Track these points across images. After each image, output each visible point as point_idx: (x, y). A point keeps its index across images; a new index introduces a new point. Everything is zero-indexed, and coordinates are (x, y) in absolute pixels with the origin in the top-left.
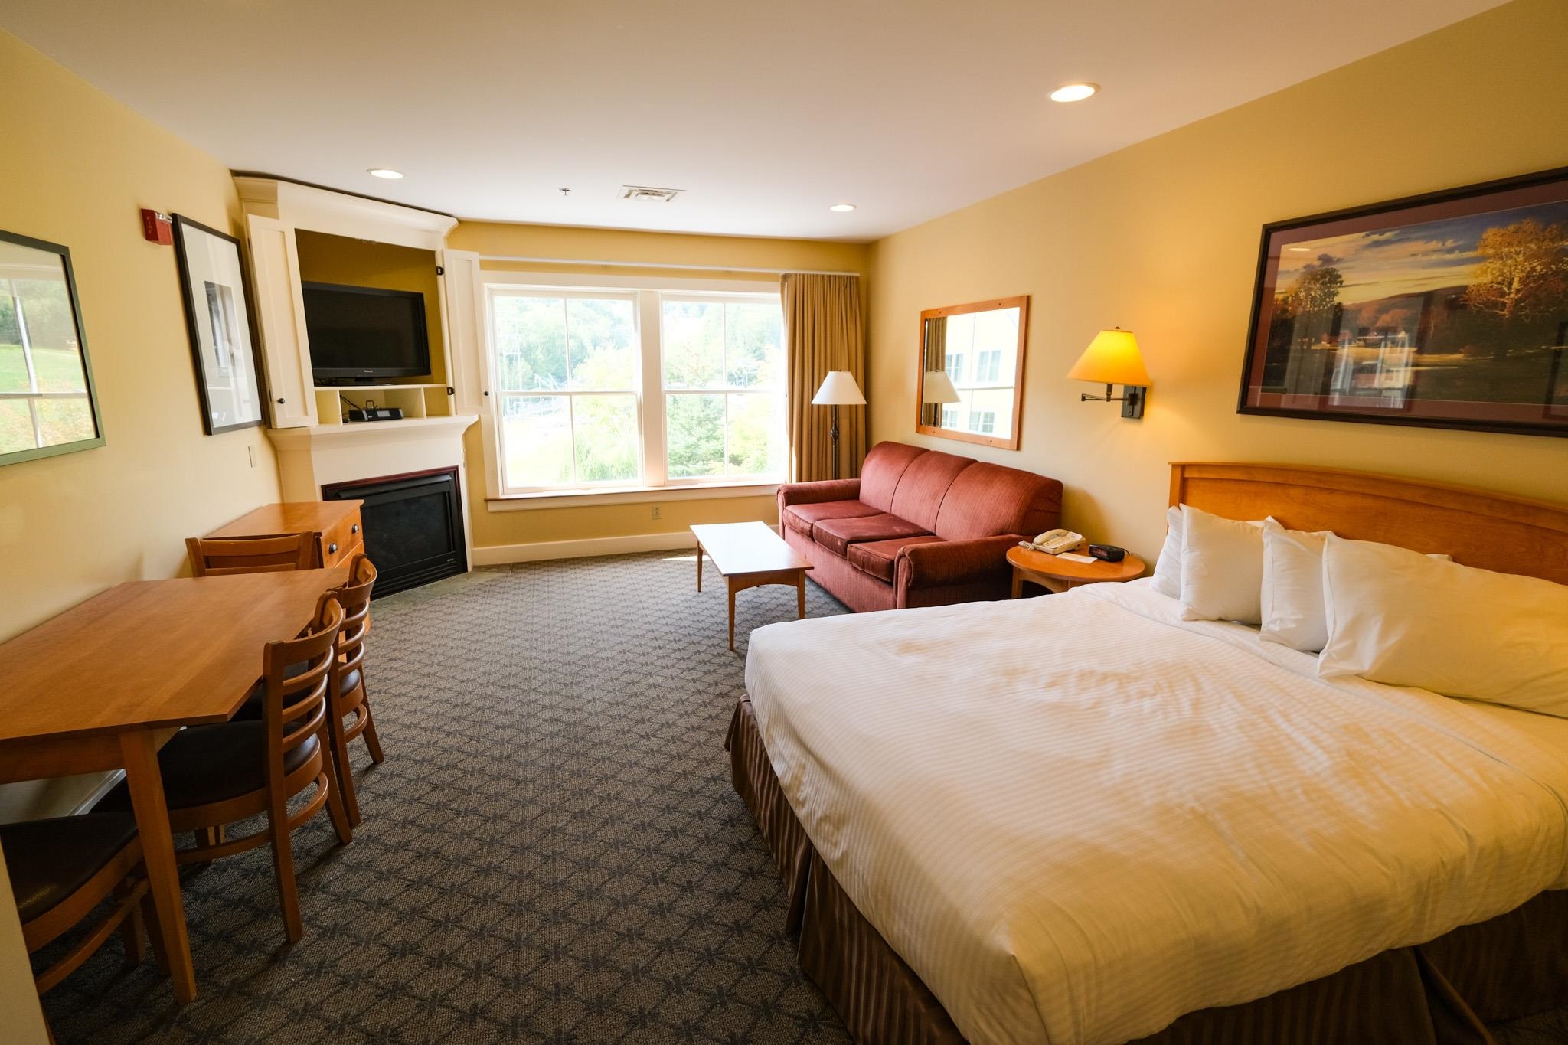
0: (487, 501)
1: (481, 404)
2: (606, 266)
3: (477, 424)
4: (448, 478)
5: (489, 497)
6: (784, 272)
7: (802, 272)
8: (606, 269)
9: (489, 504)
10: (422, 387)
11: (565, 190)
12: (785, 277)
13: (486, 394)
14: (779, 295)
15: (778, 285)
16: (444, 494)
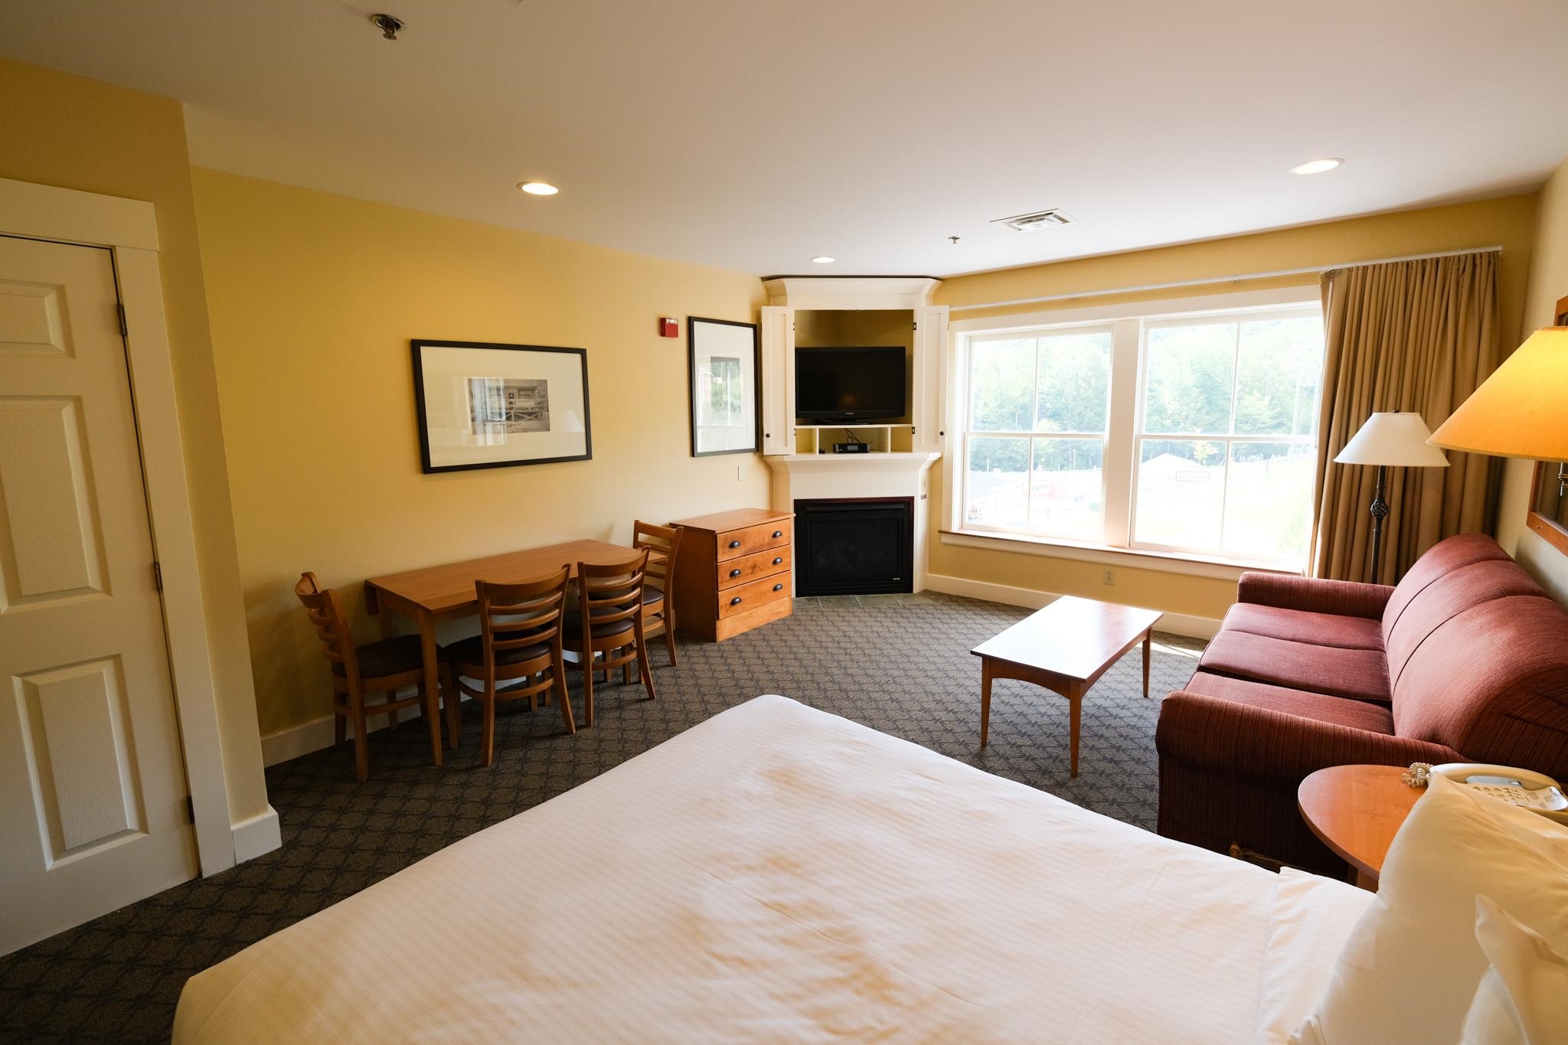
0: (941, 532)
1: (937, 442)
2: (1074, 299)
3: (938, 461)
4: (902, 506)
5: (943, 530)
6: (1329, 268)
7: (1361, 264)
8: (1074, 302)
9: (943, 535)
10: (889, 426)
11: (955, 238)
12: (1329, 276)
13: (942, 434)
14: (1319, 303)
15: (1317, 288)
16: (899, 519)
